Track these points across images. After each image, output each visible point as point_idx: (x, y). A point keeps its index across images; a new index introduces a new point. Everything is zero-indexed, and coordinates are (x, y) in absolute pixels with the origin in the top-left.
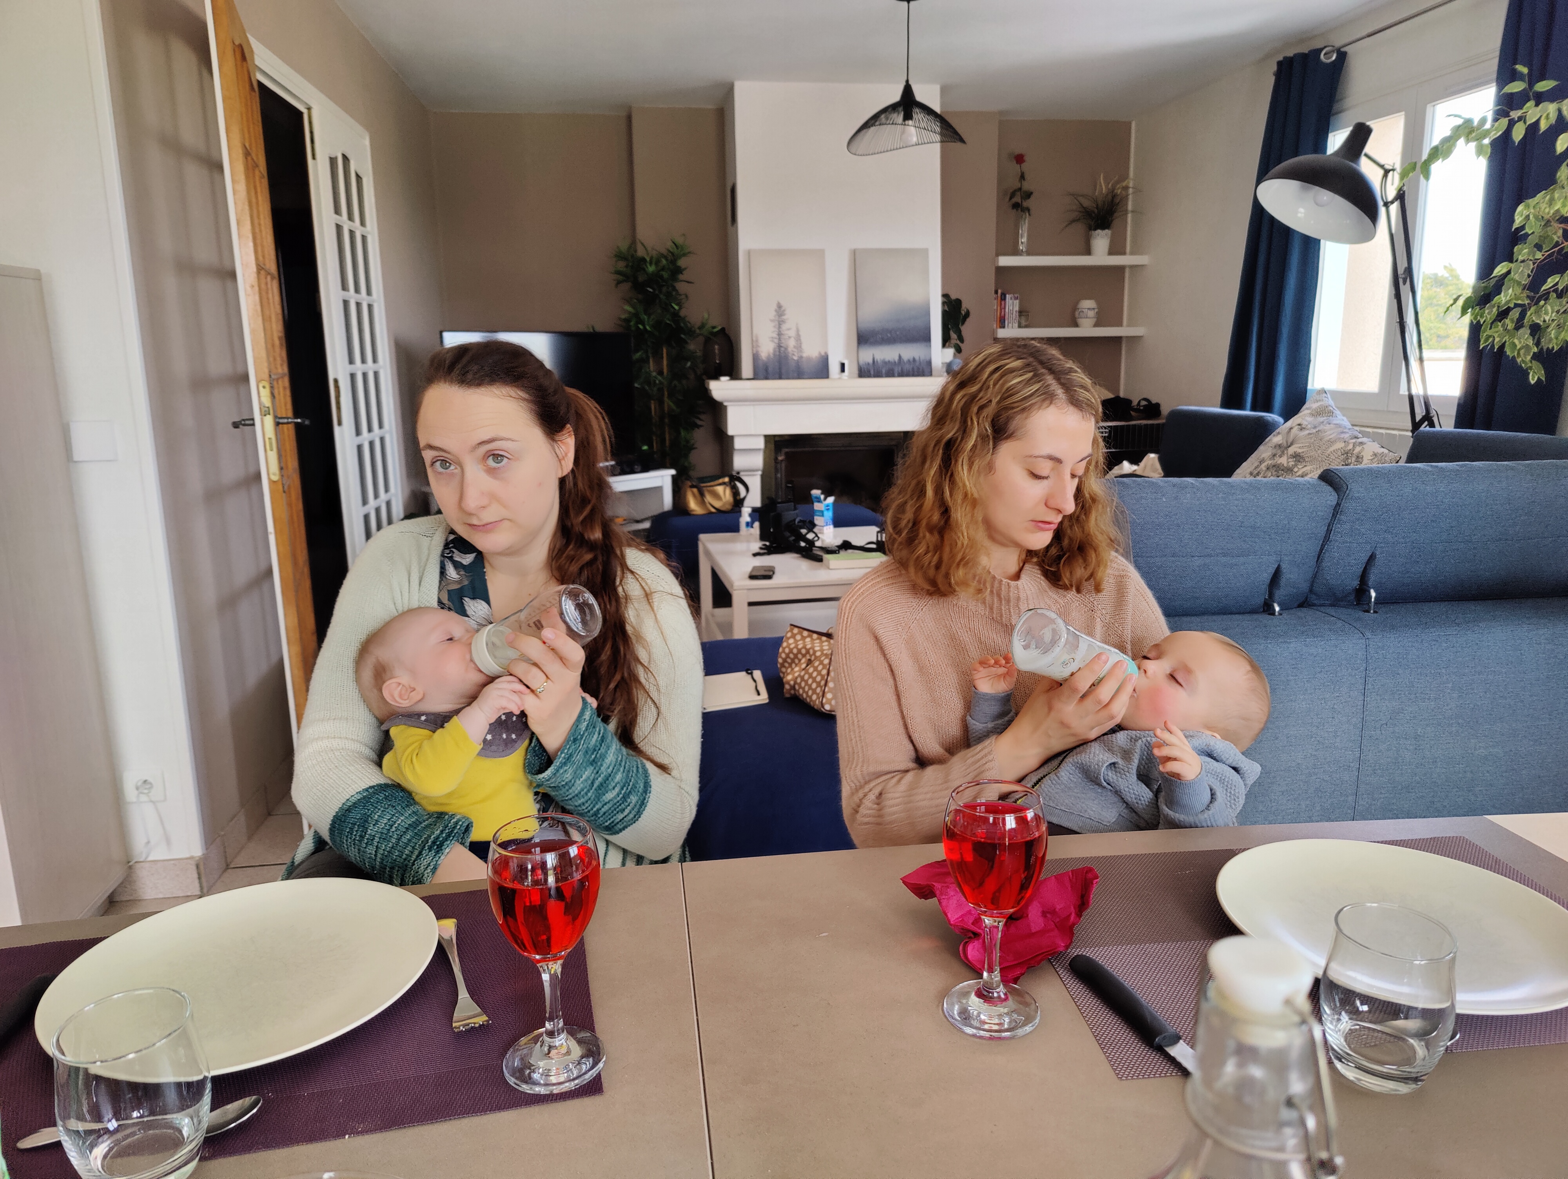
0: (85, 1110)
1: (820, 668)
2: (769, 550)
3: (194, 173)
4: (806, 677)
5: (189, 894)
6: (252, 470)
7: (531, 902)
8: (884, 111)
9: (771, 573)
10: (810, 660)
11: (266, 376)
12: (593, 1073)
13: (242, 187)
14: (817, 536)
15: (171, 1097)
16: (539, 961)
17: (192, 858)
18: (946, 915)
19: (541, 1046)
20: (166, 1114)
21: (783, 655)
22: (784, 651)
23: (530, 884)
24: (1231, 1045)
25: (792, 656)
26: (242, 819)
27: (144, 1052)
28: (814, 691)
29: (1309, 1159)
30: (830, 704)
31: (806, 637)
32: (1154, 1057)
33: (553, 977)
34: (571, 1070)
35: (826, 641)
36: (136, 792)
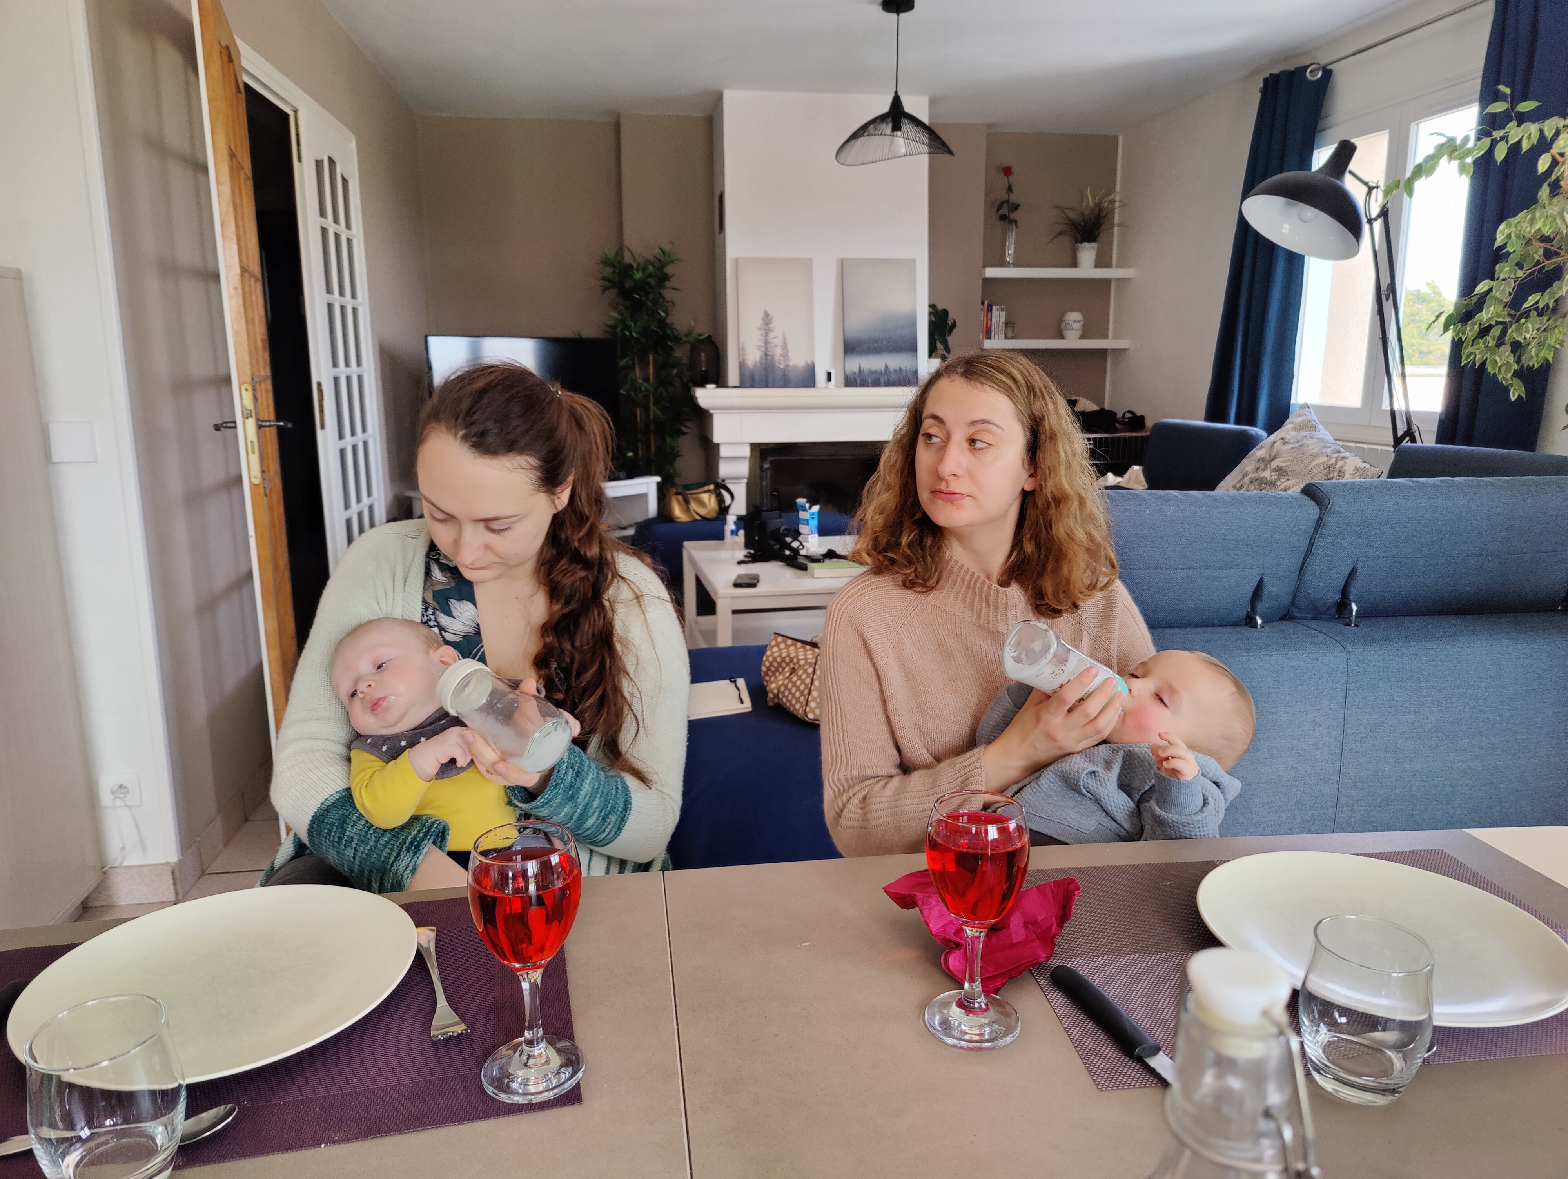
0: (57, 1118)
1: (804, 676)
2: (754, 558)
3: (178, 175)
4: (790, 686)
5: (164, 900)
6: (233, 473)
7: (511, 910)
8: (873, 121)
9: (755, 581)
10: (793, 669)
11: (249, 379)
12: (572, 1082)
13: (227, 189)
14: (801, 544)
15: (145, 1105)
16: (519, 970)
17: (167, 864)
18: (927, 924)
19: (520, 1055)
20: (140, 1122)
21: (767, 664)
22: (767, 660)
23: (511, 892)
24: (1210, 1055)
25: (775, 664)
26: (218, 825)
27: (118, 1059)
28: (798, 700)
29: (1286, 1170)
30: (814, 713)
31: (790, 646)
32: (1133, 1068)
33: (533, 986)
34: (550, 1079)
35: (810, 650)
36: (111, 797)
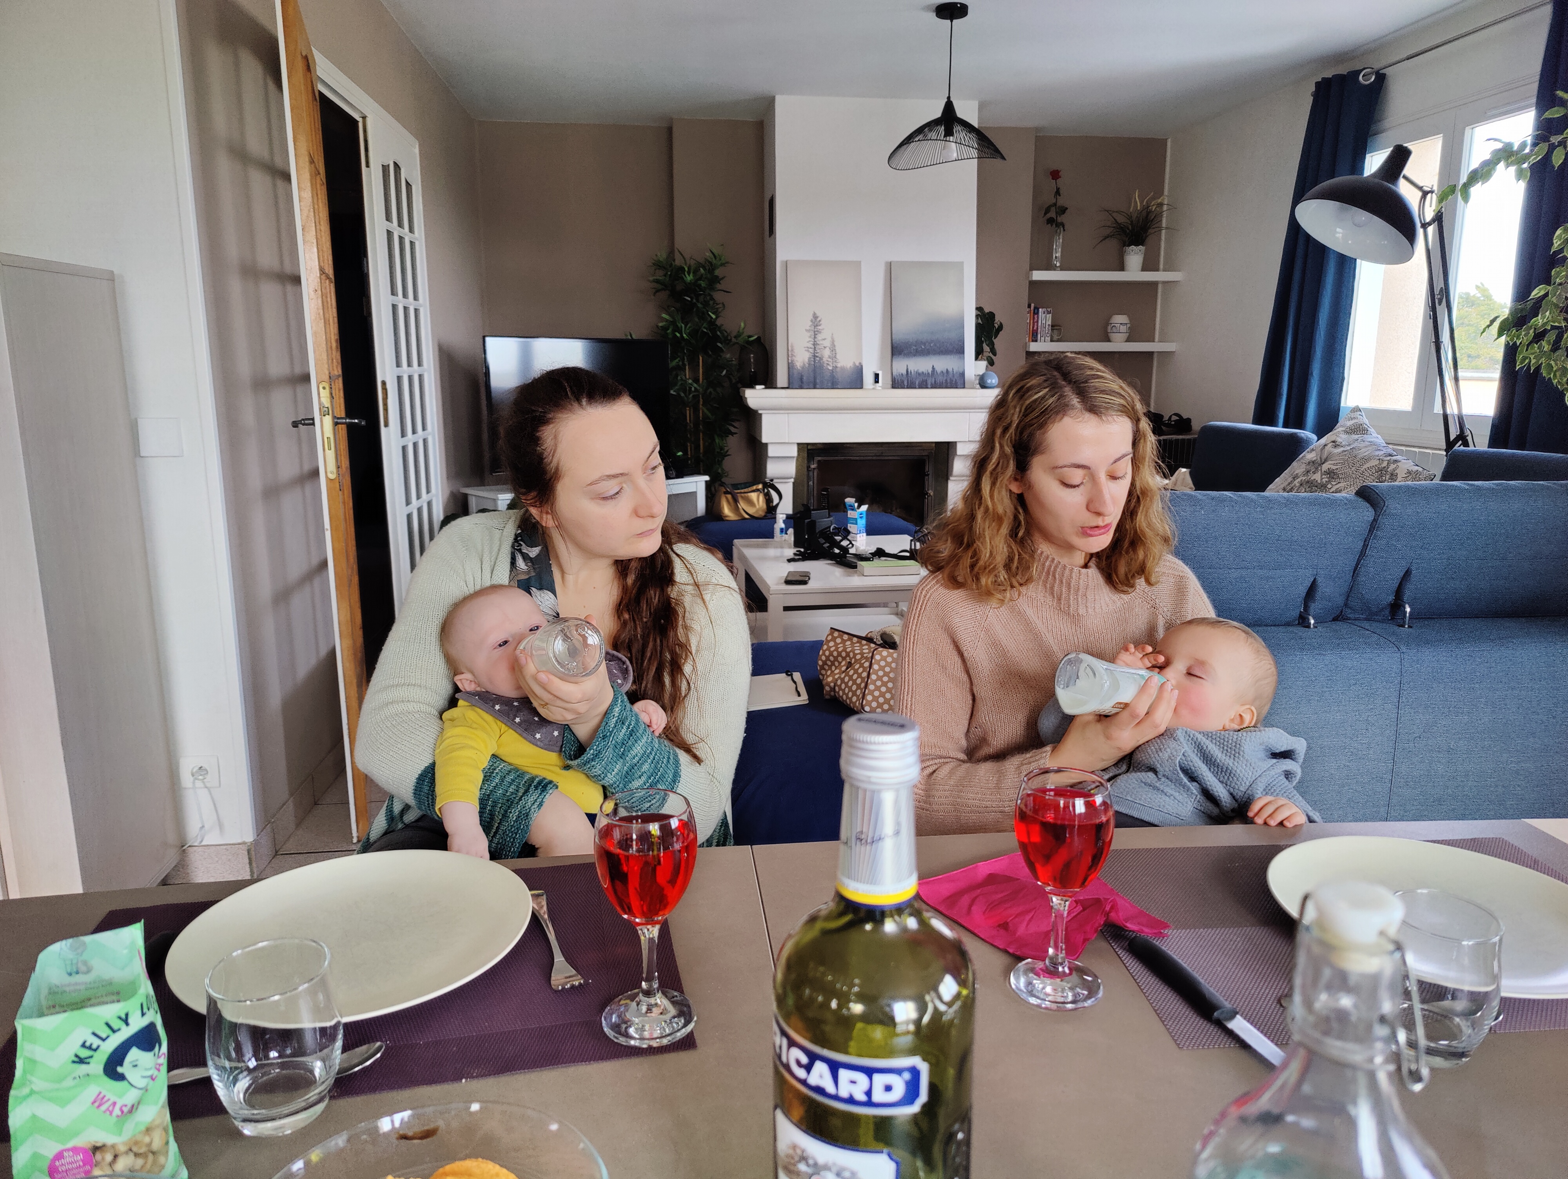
0: (231, 1051)
1: (860, 670)
2: (804, 557)
3: (259, 181)
4: (846, 679)
5: (240, 879)
8: (926, 126)
9: (806, 579)
10: (850, 663)
11: (328, 377)
12: (685, 1030)
13: (307, 194)
14: (851, 543)
15: (309, 1041)
17: (244, 843)
19: (638, 1005)
21: (824, 658)
22: (824, 654)
25: (832, 658)
26: (290, 805)
28: (854, 693)
30: (871, 706)
31: (847, 640)
32: (1212, 1031)
33: (651, 941)
34: (664, 1027)
35: (866, 645)
36: (192, 779)
